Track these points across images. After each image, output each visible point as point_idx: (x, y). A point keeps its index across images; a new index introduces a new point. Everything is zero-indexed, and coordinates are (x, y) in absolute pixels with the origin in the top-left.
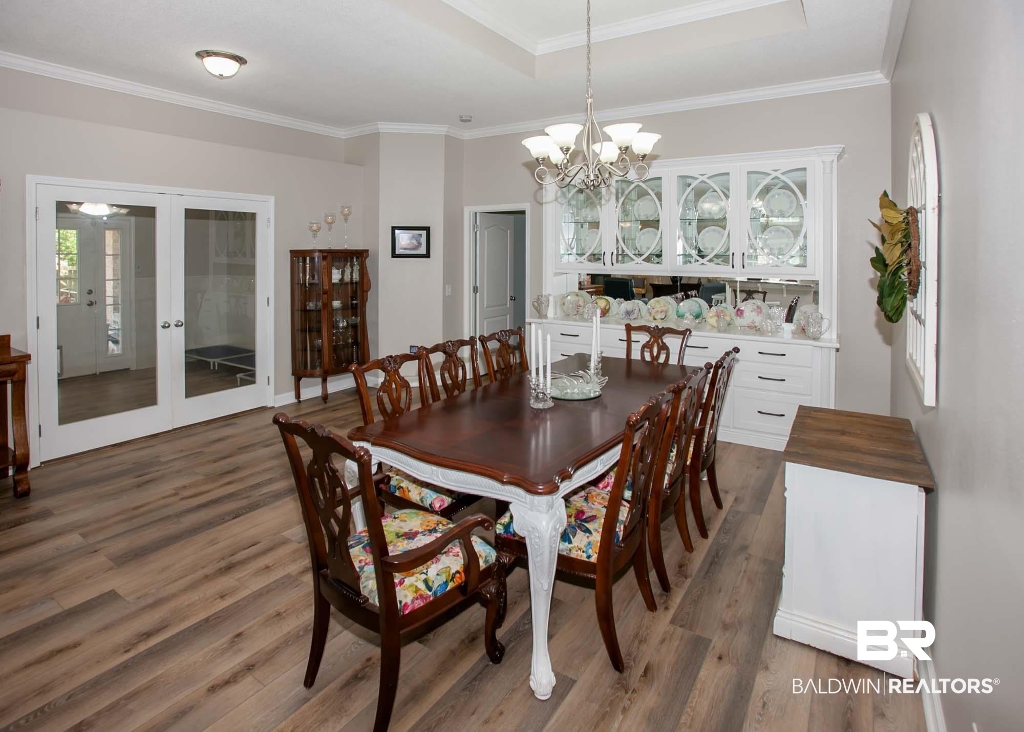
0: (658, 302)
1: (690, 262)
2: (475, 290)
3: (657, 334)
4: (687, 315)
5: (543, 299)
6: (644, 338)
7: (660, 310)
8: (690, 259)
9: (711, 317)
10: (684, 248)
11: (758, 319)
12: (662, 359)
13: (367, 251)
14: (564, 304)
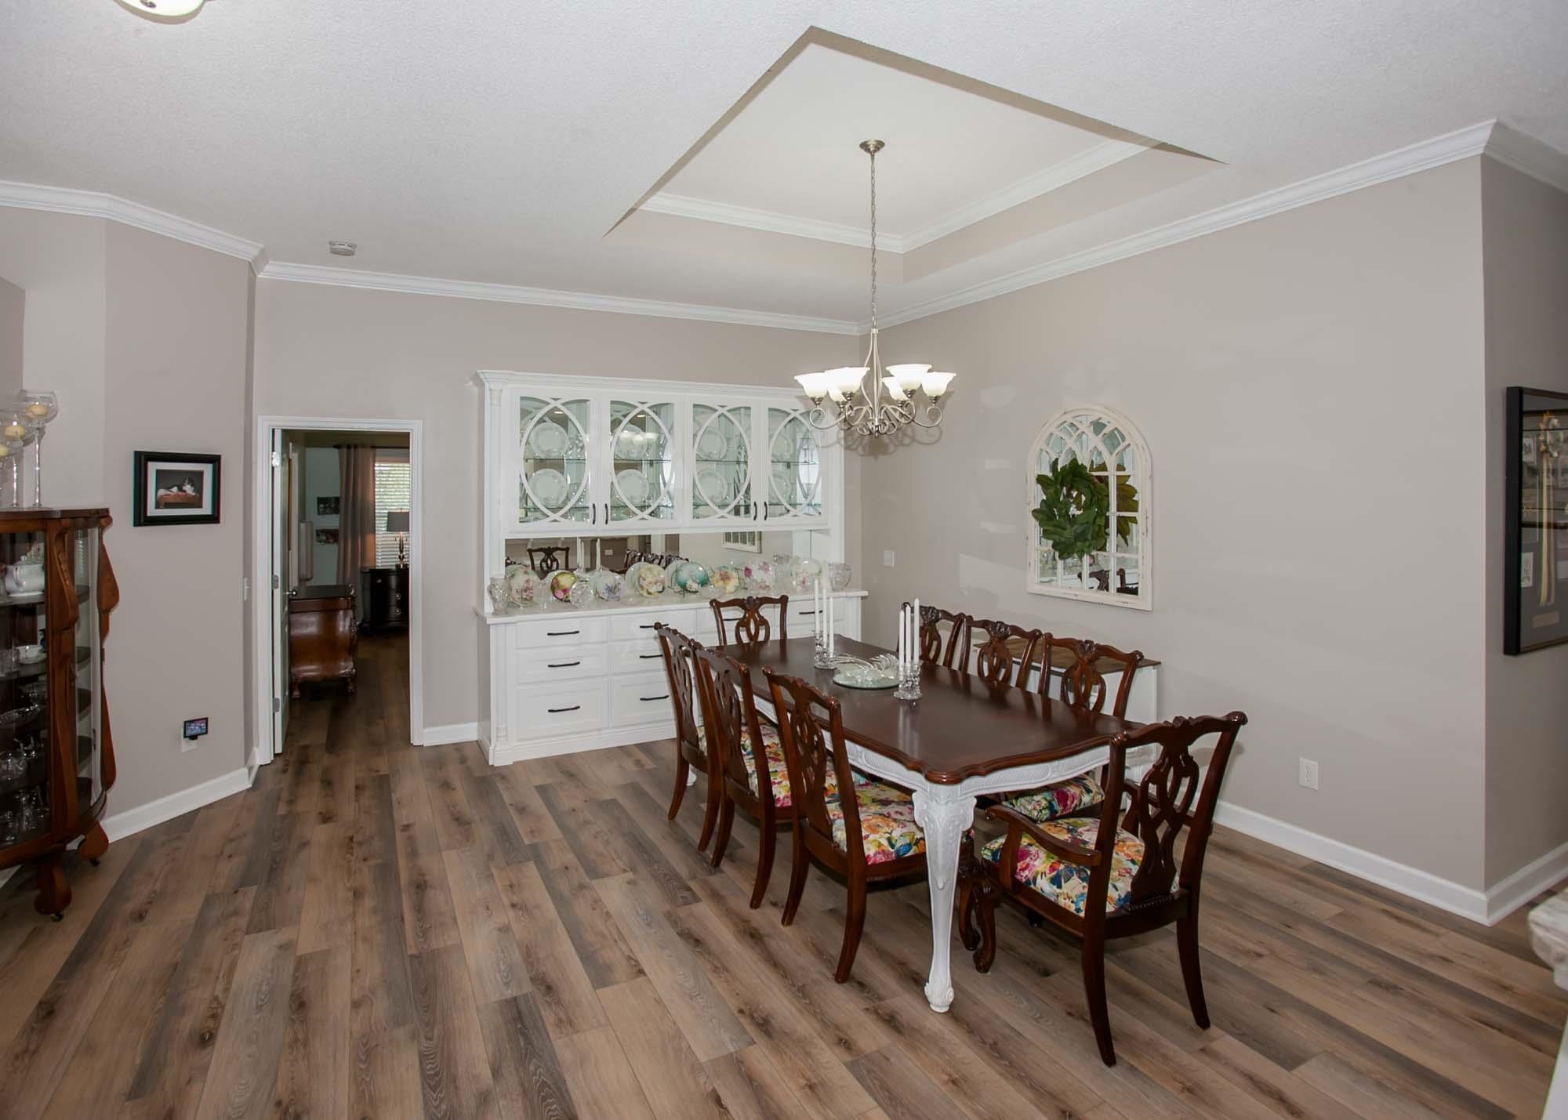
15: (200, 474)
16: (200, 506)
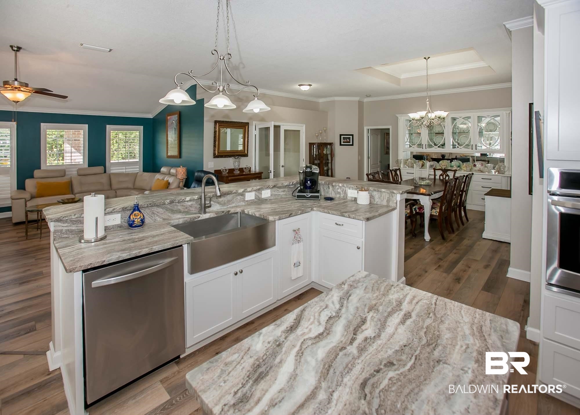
0: (443, 162)
1: (456, 148)
2: (368, 158)
3: (445, 171)
4: (455, 166)
5: (399, 161)
6: (440, 172)
7: (444, 165)
8: (455, 146)
9: (464, 167)
10: (453, 142)
11: (482, 168)
12: (447, 178)
13: (333, 143)
14: (406, 163)
15: (350, 138)
16: (350, 143)
